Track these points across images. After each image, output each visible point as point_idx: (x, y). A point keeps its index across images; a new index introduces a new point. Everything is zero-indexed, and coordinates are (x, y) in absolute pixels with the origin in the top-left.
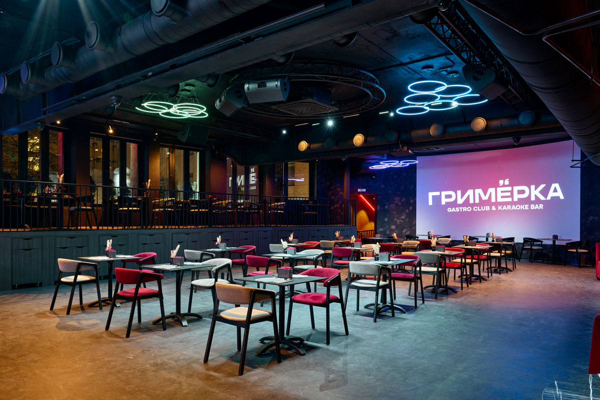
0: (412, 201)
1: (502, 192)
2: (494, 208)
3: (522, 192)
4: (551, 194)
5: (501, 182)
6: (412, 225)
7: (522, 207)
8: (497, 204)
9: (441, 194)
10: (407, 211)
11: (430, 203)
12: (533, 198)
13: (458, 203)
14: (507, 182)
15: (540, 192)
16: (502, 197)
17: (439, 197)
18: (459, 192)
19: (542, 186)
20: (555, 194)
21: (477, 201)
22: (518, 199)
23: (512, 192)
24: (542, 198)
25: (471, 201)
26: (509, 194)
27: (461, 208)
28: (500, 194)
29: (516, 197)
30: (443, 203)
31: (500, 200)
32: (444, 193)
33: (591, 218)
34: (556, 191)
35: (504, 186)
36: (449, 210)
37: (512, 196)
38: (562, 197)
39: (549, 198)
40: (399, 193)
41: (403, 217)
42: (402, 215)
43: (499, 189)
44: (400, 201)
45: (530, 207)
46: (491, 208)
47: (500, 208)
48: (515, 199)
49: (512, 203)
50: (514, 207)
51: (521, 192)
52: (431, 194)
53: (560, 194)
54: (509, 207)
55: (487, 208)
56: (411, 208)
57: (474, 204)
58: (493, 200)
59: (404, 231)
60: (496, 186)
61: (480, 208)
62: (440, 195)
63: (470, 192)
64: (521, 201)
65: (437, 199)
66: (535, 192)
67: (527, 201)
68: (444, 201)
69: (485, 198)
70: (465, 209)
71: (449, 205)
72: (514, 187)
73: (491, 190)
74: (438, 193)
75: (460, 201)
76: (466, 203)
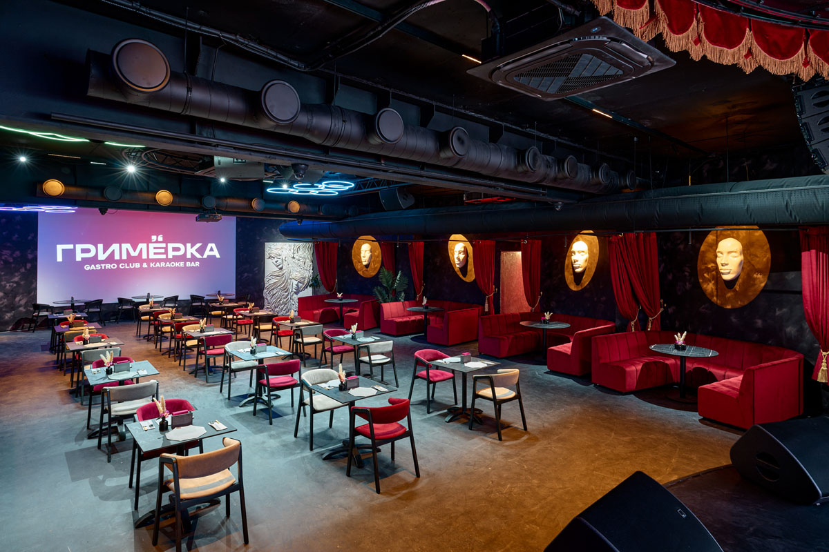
0: (30, 256)
1: (155, 248)
2: (145, 265)
3: (178, 249)
4: (207, 253)
5: (154, 238)
6: (32, 291)
7: (177, 264)
8: (148, 261)
9: (75, 247)
10: (23, 270)
11: (60, 258)
12: (189, 256)
13: (99, 259)
14: (160, 238)
15: (196, 250)
16: (155, 253)
17: (73, 251)
18: (100, 246)
19: (198, 245)
20: (212, 253)
21: (124, 257)
22: (173, 256)
23: (166, 249)
24: (198, 256)
25: (117, 257)
26: (163, 251)
27: (103, 265)
28: (152, 251)
29: (171, 254)
30: (78, 258)
31: (152, 256)
32: (79, 247)
33: (246, 274)
34: (212, 250)
35: (157, 242)
36: (87, 268)
37: (166, 253)
38: (218, 256)
39: (205, 256)
40: (9, 244)
41: (16, 279)
42: (15, 276)
43: (151, 245)
44: (11, 255)
45: (185, 264)
46: (141, 265)
47: (152, 265)
48: (170, 256)
49: (167, 260)
50: (168, 265)
51: (175, 249)
52: (60, 248)
53: (216, 253)
54: (163, 264)
55: (137, 265)
56: (29, 266)
57: (121, 261)
58: (144, 256)
59: (17, 299)
60: (149, 241)
61: (128, 265)
62: (74, 250)
63: (115, 247)
64: (176, 259)
65: (69, 254)
66: (191, 250)
67: (183, 258)
68: (79, 257)
69: (134, 254)
70: (108, 266)
71: (85, 261)
72: (169, 244)
73: (142, 246)
74: (71, 247)
75: (102, 257)
76: (110, 259)
